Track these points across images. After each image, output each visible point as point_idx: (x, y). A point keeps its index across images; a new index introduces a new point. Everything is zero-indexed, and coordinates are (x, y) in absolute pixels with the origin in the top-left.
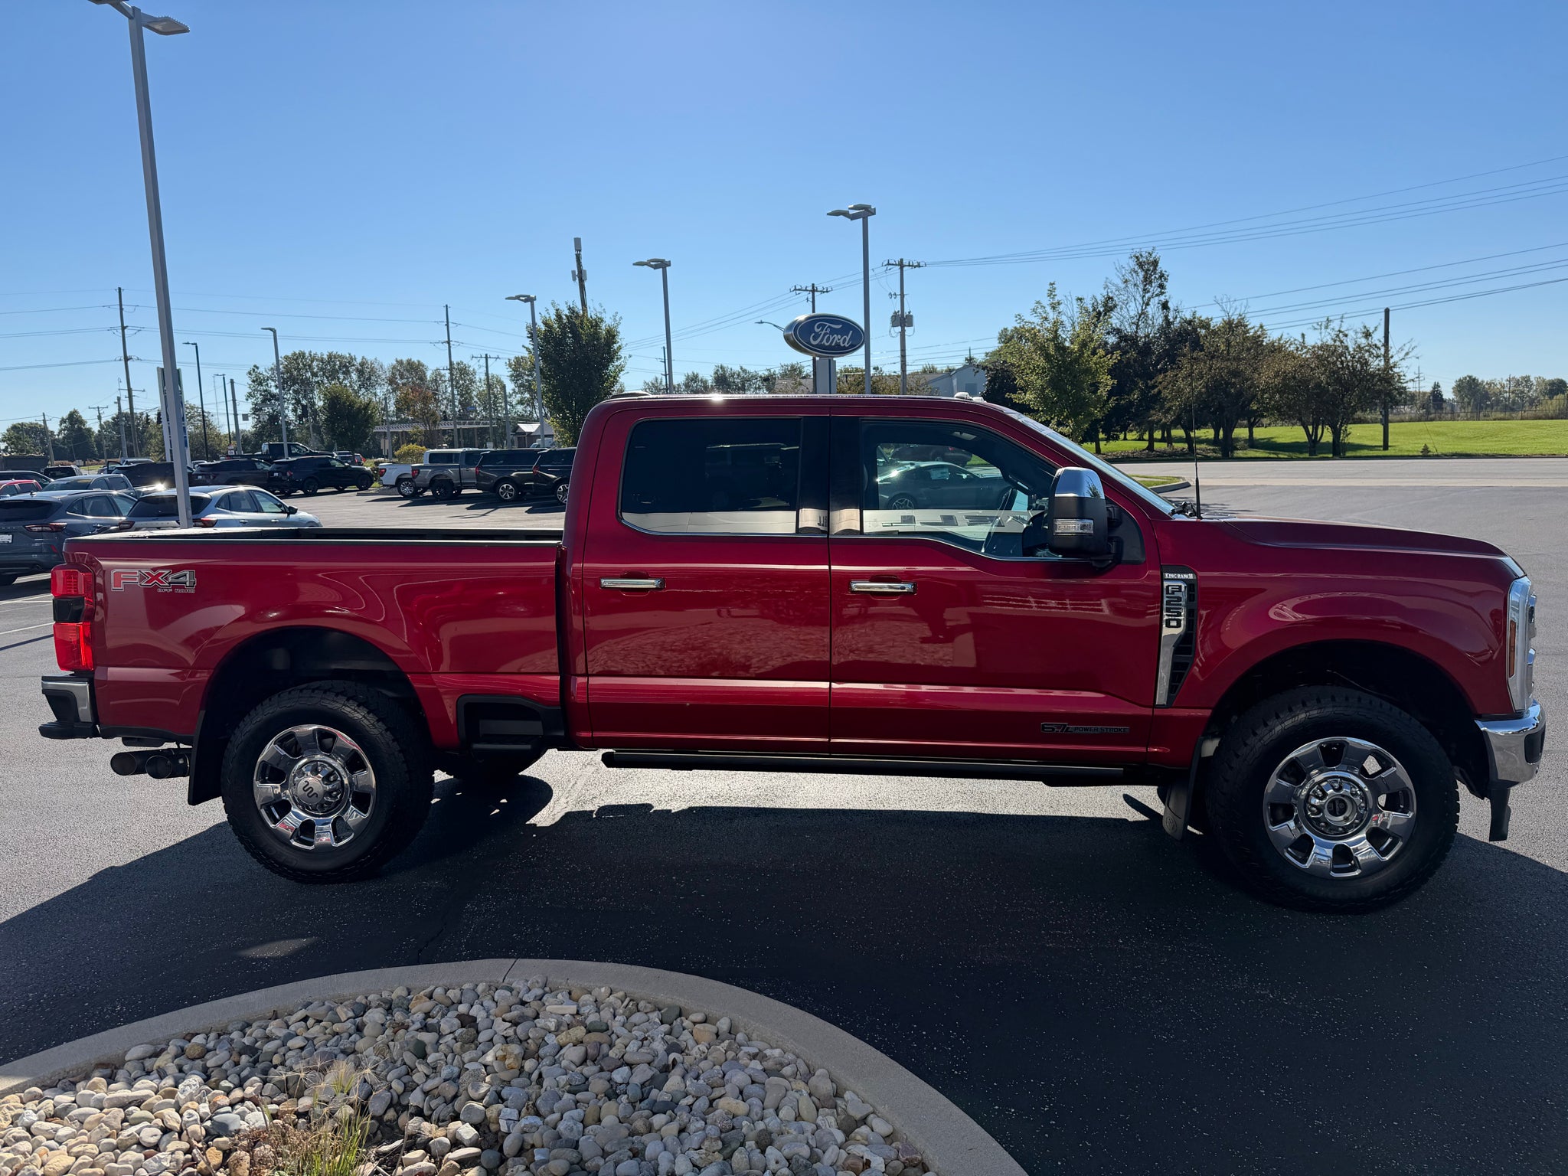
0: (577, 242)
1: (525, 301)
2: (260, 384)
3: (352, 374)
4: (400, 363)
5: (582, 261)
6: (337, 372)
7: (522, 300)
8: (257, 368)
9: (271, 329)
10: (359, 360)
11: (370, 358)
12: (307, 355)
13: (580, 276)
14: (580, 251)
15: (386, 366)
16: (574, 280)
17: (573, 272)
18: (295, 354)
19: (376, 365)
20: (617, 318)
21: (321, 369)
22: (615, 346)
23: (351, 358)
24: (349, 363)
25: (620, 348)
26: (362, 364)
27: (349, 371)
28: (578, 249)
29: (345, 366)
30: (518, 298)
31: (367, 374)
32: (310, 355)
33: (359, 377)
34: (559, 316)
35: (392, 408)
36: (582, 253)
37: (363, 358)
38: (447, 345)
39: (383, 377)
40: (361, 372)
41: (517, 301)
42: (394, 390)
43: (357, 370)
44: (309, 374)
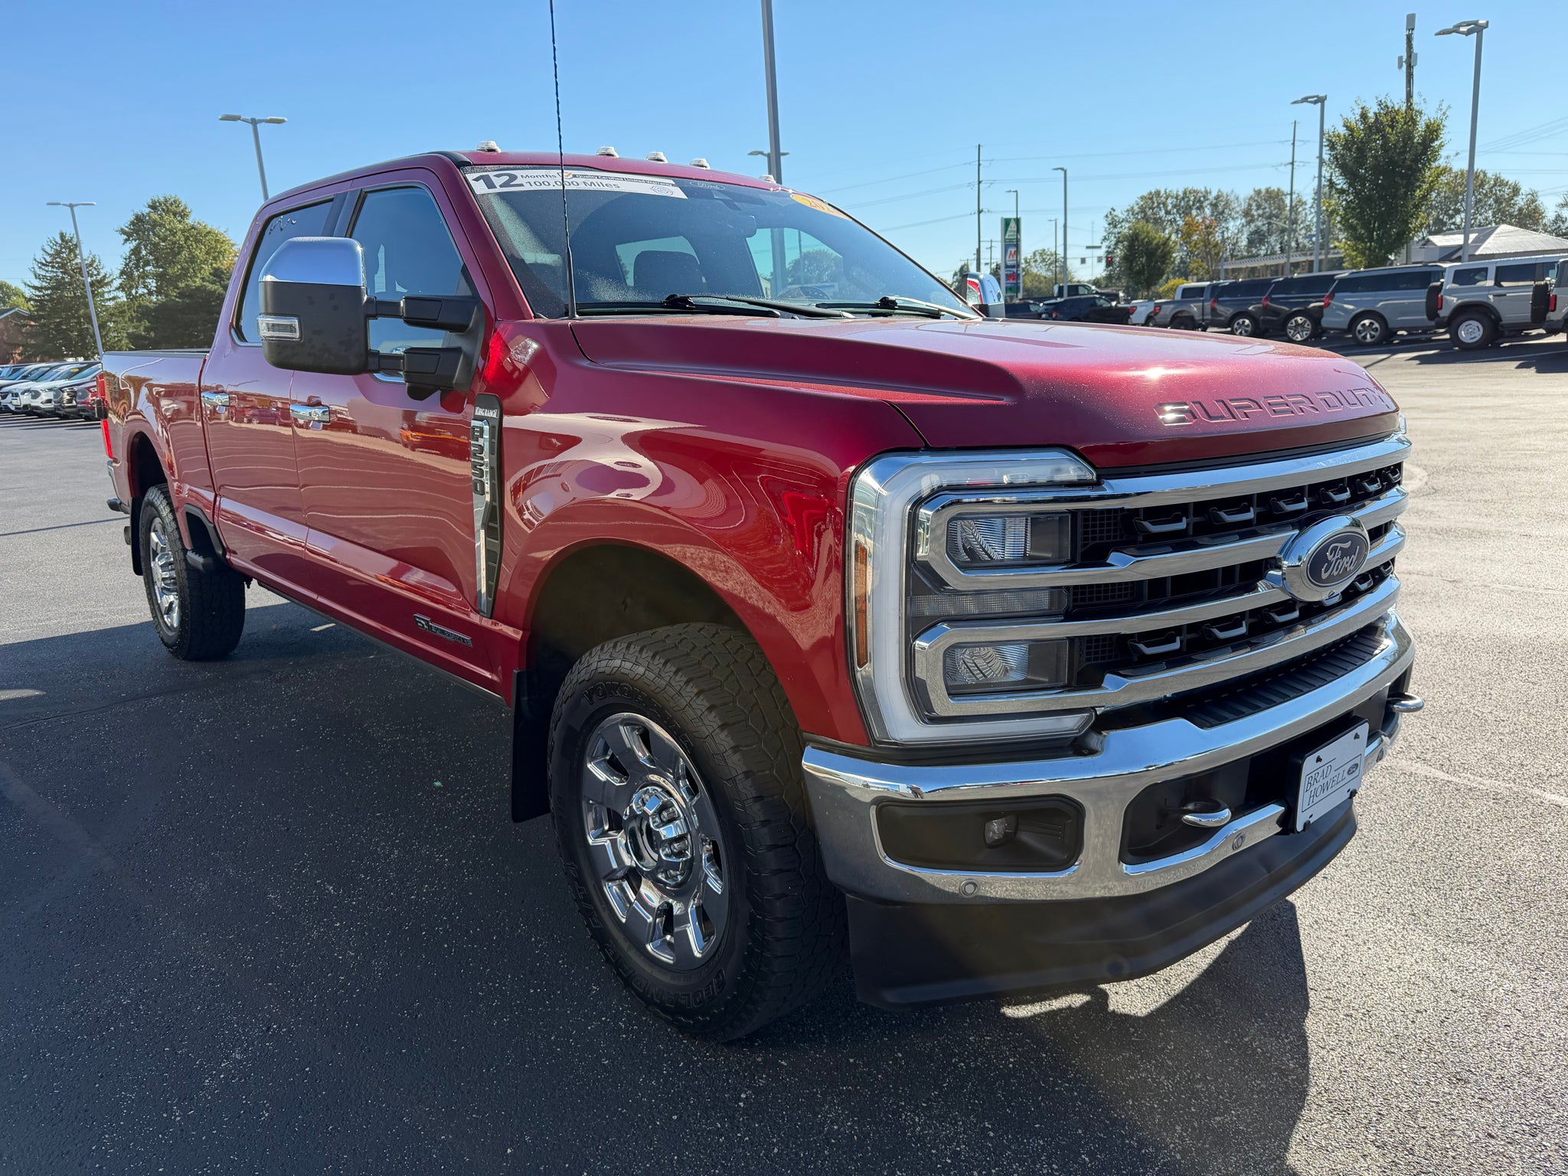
0: (1411, 20)
1: (1315, 102)
2: (1115, 227)
3: (1206, 210)
4: (1258, 192)
5: (1414, 43)
6: (1191, 208)
7: (1311, 102)
8: (1114, 210)
9: (1062, 169)
10: (1214, 194)
11: (1225, 190)
12: (1162, 192)
13: (1409, 63)
14: (1413, 29)
15: (1242, 197)
16: (1400, 66)
17: (1400, 58)
18: (1151, 193)
19: (1232, 198)
20: (1444, 107)
21: (1174, 206)
22: (1437, 143)
23: (1206, 192)
24: (1204, 197)
25: (1441, 146)
26: (1217, 198)
27: (1202, 206)
28: (1411, 27)
29: (1199, 201)
30: (1305, 100)
31: (1221, 208)
32: (1166, 192)
33: (1213, 212)
34: (1364, 116)
35: (1243, 242)
36: (1415, 32)
37: (1219, 191)
38: (1290, 167)
39: (1238, 209)
40: (1214, 206)
41: (1305, 103)
42: (1249, 223)
43: (1211, 204)
44: (1162, 213)
